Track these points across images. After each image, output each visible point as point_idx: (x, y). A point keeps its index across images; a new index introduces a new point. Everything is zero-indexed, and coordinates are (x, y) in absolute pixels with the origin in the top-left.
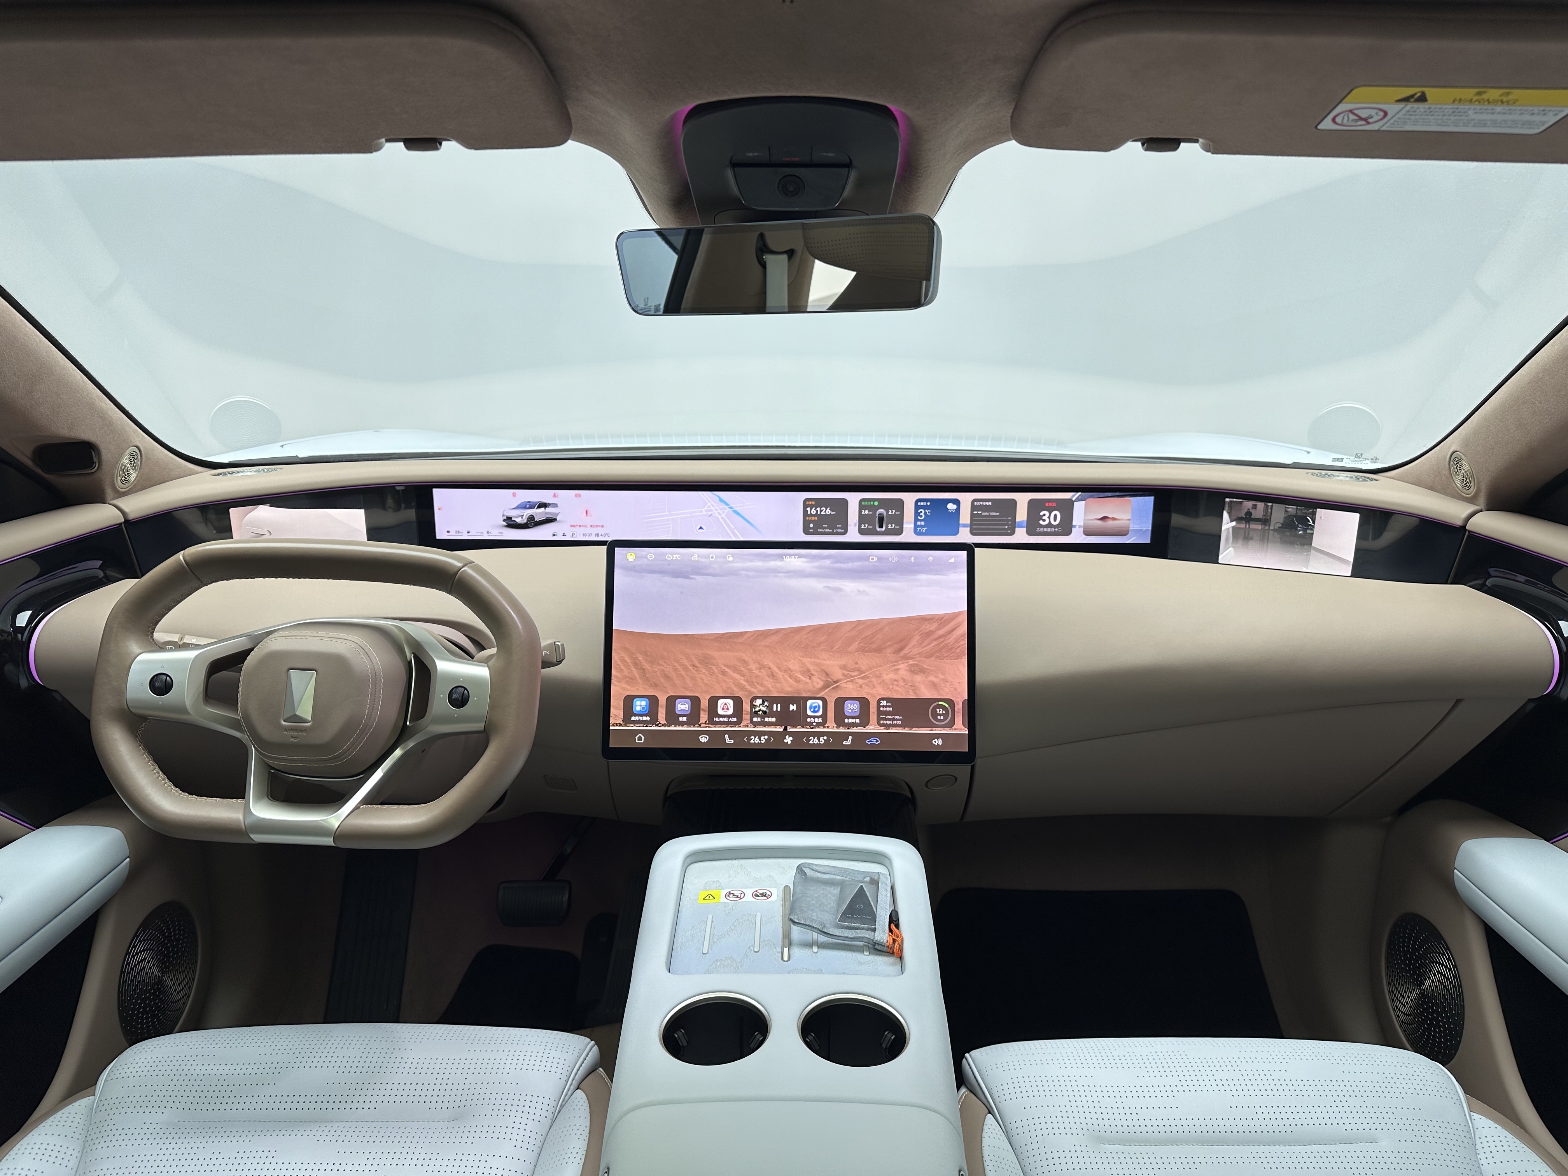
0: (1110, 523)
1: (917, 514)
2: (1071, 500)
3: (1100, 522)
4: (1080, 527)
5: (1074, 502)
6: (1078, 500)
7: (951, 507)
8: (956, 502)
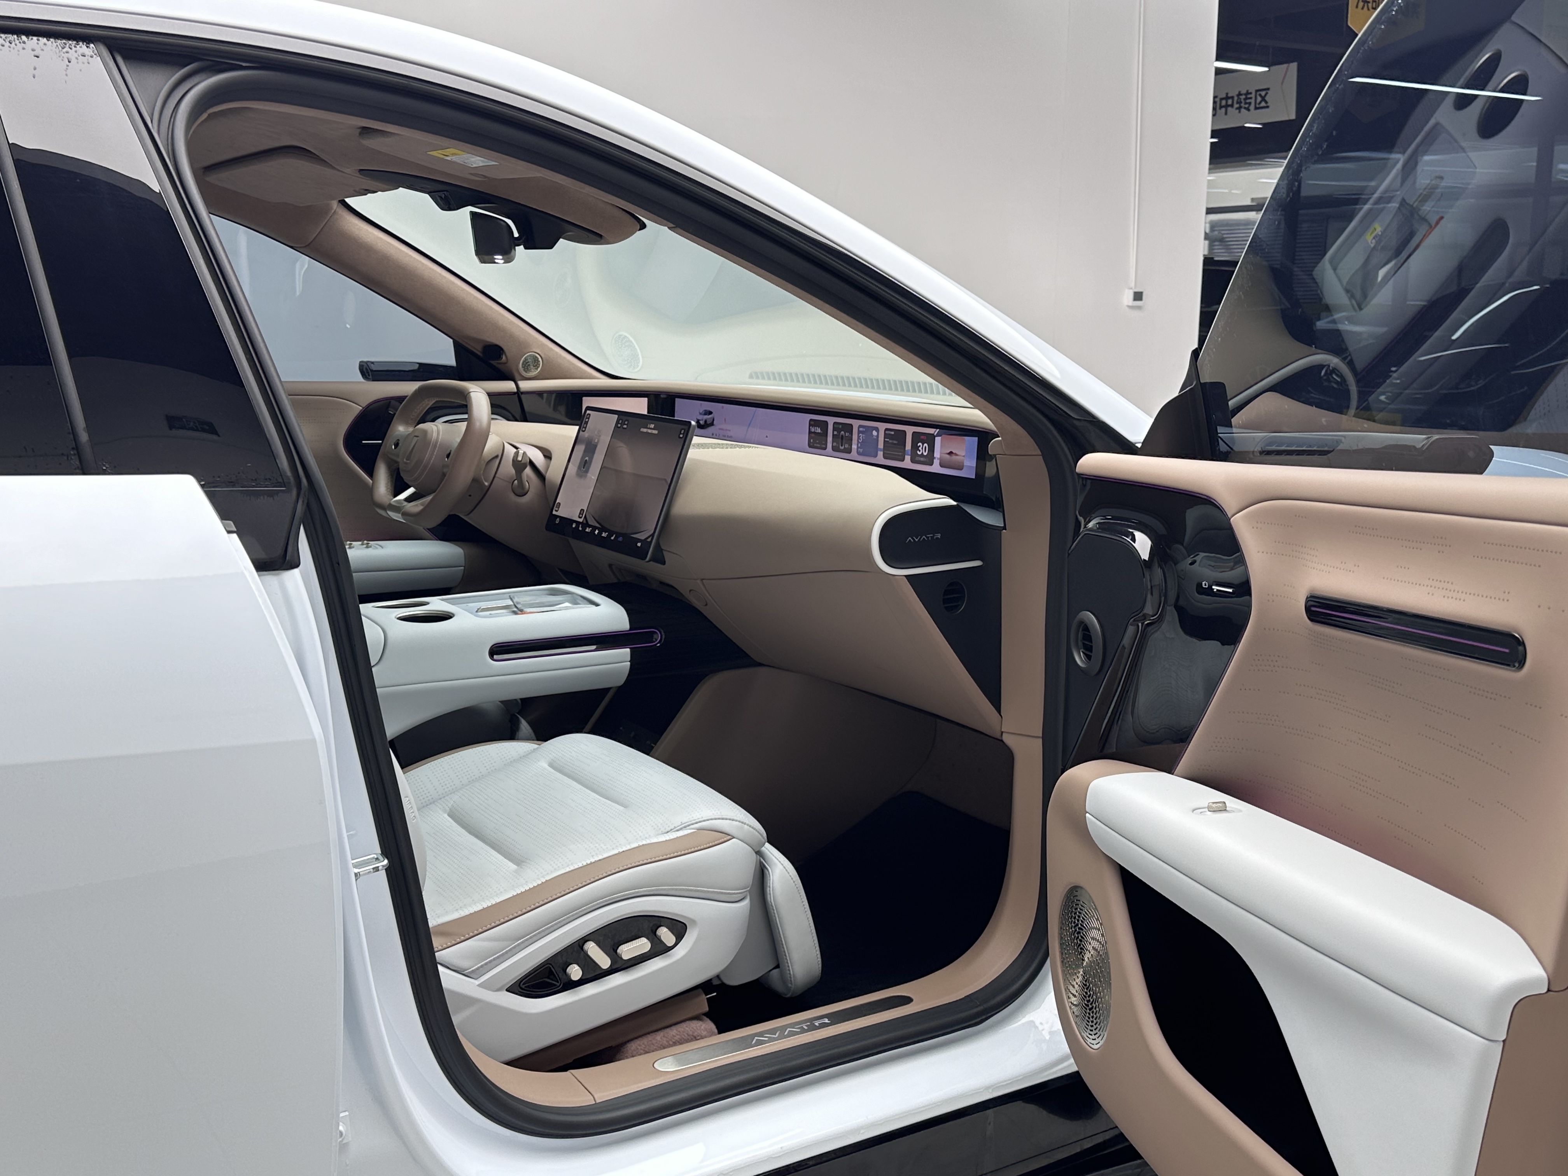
0: (954, 457)
1: (859, 437)
2: (933, 434)
3: (948, 456)
4: (938, 459)
5: (935, 437)
6: (938, 435)
7: (875, 433)
8: (877, 429)
